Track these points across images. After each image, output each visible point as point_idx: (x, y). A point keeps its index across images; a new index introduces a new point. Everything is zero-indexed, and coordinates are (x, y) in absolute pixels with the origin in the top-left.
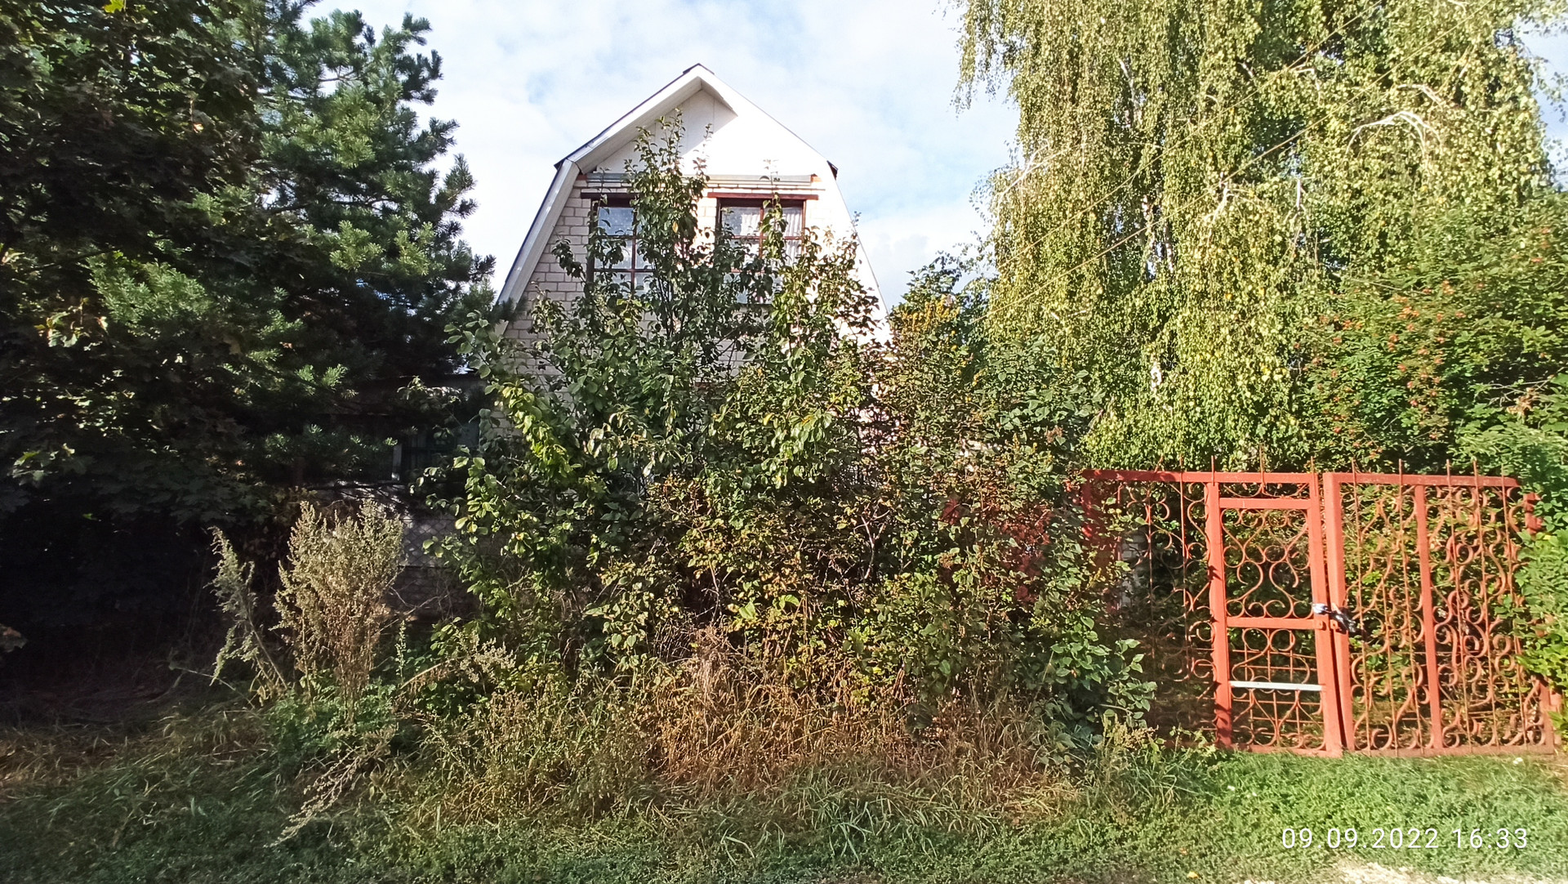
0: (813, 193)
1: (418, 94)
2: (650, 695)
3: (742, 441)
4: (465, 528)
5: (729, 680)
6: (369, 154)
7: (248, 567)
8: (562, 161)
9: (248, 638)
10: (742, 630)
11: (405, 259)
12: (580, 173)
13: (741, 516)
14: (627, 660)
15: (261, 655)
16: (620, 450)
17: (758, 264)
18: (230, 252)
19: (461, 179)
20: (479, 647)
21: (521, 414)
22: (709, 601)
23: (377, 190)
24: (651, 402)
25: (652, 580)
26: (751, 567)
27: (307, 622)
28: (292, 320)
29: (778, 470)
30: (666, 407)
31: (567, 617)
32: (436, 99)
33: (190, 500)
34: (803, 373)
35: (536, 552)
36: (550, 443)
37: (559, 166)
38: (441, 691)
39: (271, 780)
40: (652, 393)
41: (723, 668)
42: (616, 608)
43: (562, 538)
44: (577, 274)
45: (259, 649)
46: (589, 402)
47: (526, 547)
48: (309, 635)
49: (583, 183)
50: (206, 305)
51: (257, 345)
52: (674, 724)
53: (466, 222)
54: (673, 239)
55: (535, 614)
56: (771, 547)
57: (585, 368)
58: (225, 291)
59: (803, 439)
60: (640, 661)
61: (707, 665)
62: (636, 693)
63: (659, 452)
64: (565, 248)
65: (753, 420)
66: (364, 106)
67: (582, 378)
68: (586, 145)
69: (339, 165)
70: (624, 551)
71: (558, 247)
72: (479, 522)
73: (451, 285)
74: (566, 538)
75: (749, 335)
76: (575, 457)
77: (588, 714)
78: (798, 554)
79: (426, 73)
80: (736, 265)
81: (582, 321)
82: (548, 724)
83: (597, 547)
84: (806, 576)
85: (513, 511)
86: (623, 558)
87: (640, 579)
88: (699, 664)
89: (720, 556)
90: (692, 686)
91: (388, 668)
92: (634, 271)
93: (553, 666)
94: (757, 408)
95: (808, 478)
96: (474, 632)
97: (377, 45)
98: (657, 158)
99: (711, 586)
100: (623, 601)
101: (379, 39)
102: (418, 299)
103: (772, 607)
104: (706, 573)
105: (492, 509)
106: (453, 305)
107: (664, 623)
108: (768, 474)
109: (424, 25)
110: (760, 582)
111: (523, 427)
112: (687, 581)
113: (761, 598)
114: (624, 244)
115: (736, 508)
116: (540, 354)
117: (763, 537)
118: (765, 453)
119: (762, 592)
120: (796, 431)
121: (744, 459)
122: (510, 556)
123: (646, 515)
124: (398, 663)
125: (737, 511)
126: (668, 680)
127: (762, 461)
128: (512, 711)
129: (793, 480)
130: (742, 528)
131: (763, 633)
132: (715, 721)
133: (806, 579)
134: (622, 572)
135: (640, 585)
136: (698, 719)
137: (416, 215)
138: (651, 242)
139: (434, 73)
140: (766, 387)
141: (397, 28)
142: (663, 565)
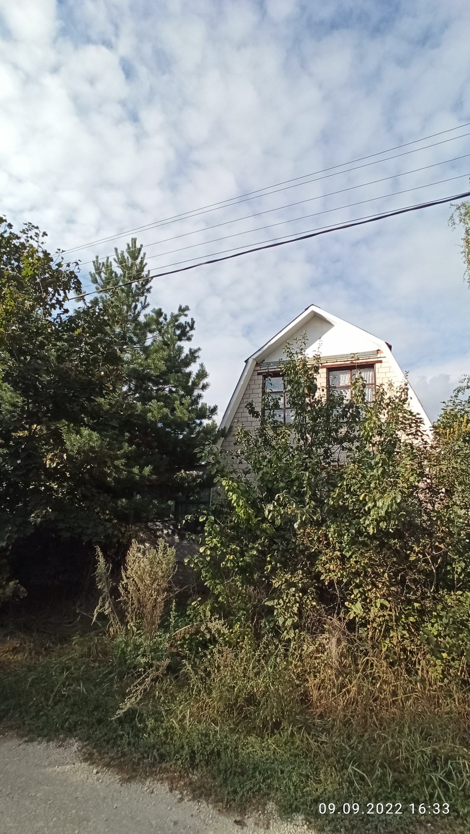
0: (379, 359)
1: (185, 338)
2: (301, 655)
3: (348, 506)
4: (204, 552)
5: (348, 651)
6: (164, 368)
7: (109, 566)
8: (248, 359)
9: (108, 602)
10: (354, 618)
11: (178, 413)
12: (257, 363)
13: (350, 550)
14: (287, 633)
15: (112, 612)
16: (281, 515)
17: (351, 405)
18: (109, 421)
19: (202, 374)
20: (210, 619)
21: (231, 494)
22: (333, 598)
23: (166, 382)
24: (297, 483)
25: (300, 585)
26: (358, 581)
27: (132, 597)
28: (131, 446)
29: (370, 524)
30: (305, 489)
31: (255, 601)
32: (193, 339)
33: (89, 532)
34: (381, 469)
35: (238, 566)
36: (245, 507)
37: (246, 361)
38: (191, 640)
39: (113, 678)
40: (297, 478)
41: (344, 643)
42: (281, 601)
43: (252, 559)
44: (257, 417)
45: (112, 609)
46: (265, 483)
47: (234, 564)
48: (132, 604)
49: (258, 368)
50: (99, 442)
51: (118, 458)
52: (315, 676)
53: (204, 394)
54: (304, 396)
55: (238, 599)
56: (369, 570)
57: (262, 466)
58: (106, 436)
59: (385, 509)
60: (295, 634)
61: (334, 640)
62: (293, 654)
63: (303, 515)
64: (251, 404)
65: (354, 494)
66: (162, 348)
67: (261, 472)
68: (259, 350)
69: (152, 375)
70: (285, 567)
71: (248, 405)
72: (211, 549)
73: (198, 421)
74: (254, 559)
75: (349, 442)
76: (258, 513)
77: (266, 663)
78: (386, 575)
79: (188, 329)
80: (339, 405)
81: (260, 439)
82: (245, 669)
83: (270, 563)
84: (392, 588)
85: (227, 544)
86: (284, 571)
87: (294, 585)
88: (329, 638)
89: (339, 574)
90: (326, 654)
91: (166, 623)
92: (285, 409)
93: (247, 631)
94: (356, 487)
95: (389, 529)
96: (208, 608)
97: (168, 321)
98: (295, 355)
99: (334, 589)
100: (285, 598)
101: (169, 318)
102: (184, 430)
103: (372, 606)
104: (331, 583)
105: (217, 543)
106: (199, 432)
107: (307, 611)
108: (365, 525)
109: (187, 308)
110: (363, 590)
111: (232, 499)
112: (320, 585)
113: (365, 600)
114: (280, 399)
115: (346, 545)
116: (239, 456)
117: (364, 563)
118: (362, 513)
119: (365, 596)
120: (379, 504)
121: (350, 516)
122: (226, 567)
123: (296, 546)
124: (171, 622)
125: (347, 547)
126: (312, 648)
127: (361, 518)
128: (226, 658)
129: (380, 530)
130: (351, 557)
131: (368, 622)
132: (340, 678)
133: (392, 590)
134: (284, 580)
135: (294, 589)
136: (330, 676)
137: (183, 393)
138: (294, 398)
139: (192, 328)
140: (360, 475)
141: (176, 312)
142: (306, 576)
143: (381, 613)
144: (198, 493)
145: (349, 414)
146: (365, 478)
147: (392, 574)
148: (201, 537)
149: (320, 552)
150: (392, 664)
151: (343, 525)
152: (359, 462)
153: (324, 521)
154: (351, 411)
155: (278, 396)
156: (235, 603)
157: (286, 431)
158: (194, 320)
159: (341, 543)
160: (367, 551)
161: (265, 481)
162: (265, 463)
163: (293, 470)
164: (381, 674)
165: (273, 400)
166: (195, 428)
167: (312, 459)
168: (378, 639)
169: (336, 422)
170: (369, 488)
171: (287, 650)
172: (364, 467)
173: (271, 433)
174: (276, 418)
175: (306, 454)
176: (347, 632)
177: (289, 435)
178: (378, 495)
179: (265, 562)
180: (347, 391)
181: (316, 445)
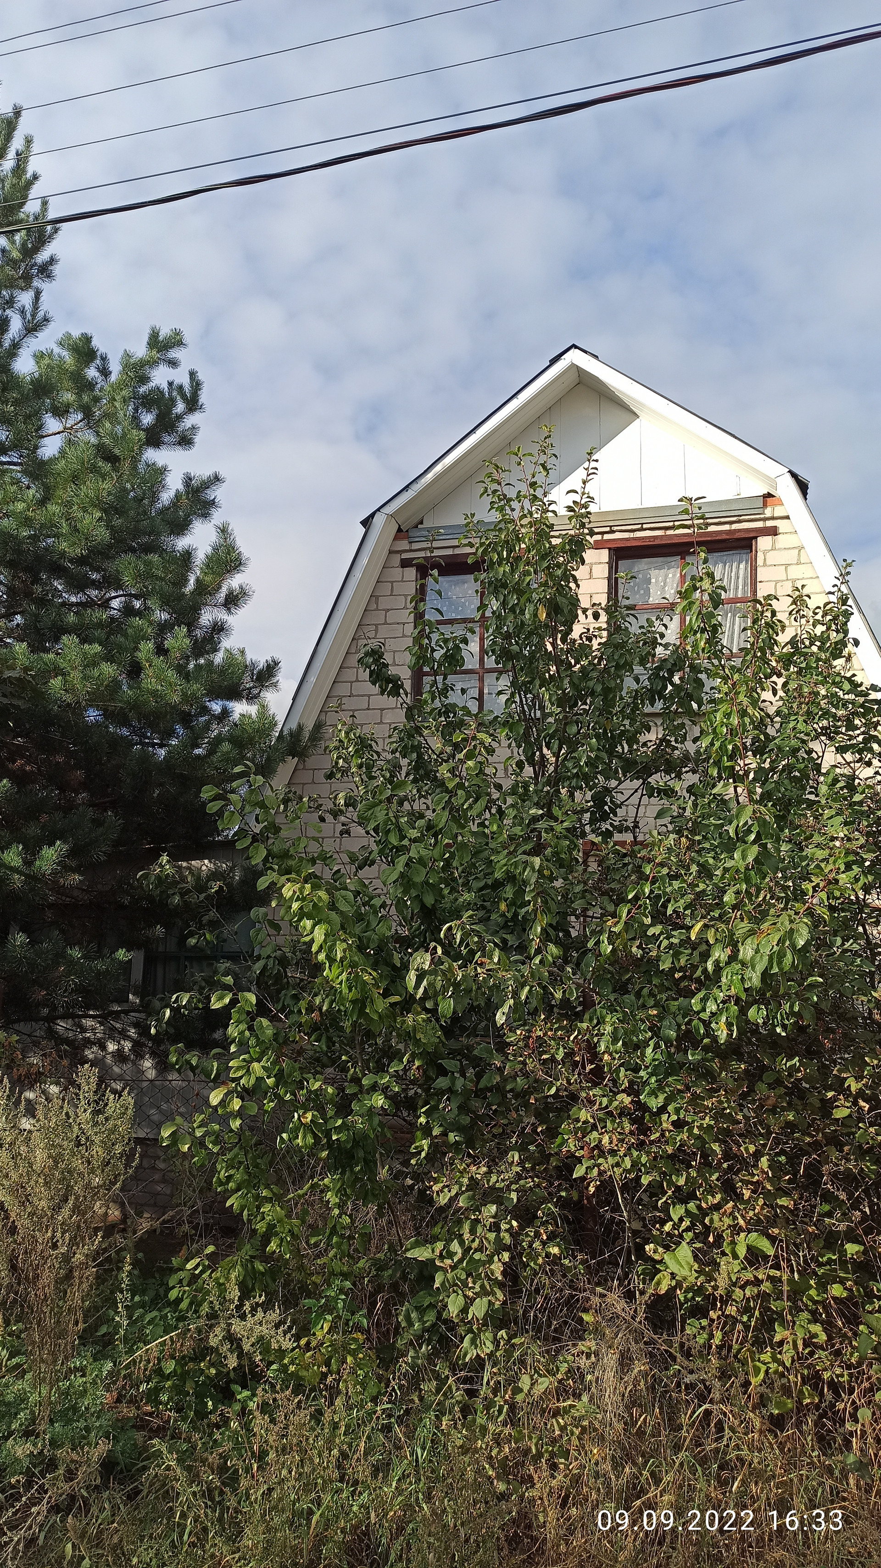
0: (769, 524)
2: (513, 1407)
3: (659, 958)
4: (223, 1103)
5: (652, 1389)
6: (102, 534)
8: (372, 515)
10: (672, 1290)
11: (149, 681)
12: (400, 530)
13: (661, 1088)
14: (473, 1342)
16: (456, 985)
17: (678, 661)
19: (227, 560)
20: (239, 1307)
21: (308, 923)
22: (613, 1230)
23: (112, 582)
24: (509, 892)
25: (514, 1196)
26: (681, 1182)
29: (720, 1011)
30: (530, 908)
31: (379, 1249)
32: (197, 439)
34: (755, 849)
35: (330, 1145)
36: (353, 965)
37: (366, 523)
38: (182, 1376)
40: (511, 878)
41: (639, 1367)
42: (455, 1246)
43: (370, 1119)
44: (395, 693)
46: (414, 893)
47: (315, 1136)
49: (404, 545)
52: (554, 1467)
53: (235, 620)
54: (538, 630)
56: (716, 1147)
57: (406, 842)
59: (760, 967)
60: (496, 1342)
61: (611, 1360)
62: (491, 1404)
63: (521, 984)
64: (376, 654)
65: (676, 923)
66: (94, 469)
67: (402, 860)
68: (406, 488)
69: (64, 554)
70: (470, 1143)
71: (367, 654)
72: (246, 1094)
73: (216, 707)
74: (376, 1120)
75: (668, 772)
76: (393, 981)
77: (410, 1435)
78: (764, 1162)
79: (180, 407)
80: (643, 662)
81: (404, 762)
82: (344, 1455)
83: (427, 1130)
84: (783, 1201)
85: (297, 1075)
86: (469, 1155)
87: (495, 1195)
88: (597, 1354)
89: (627, 1159)
90: (585, 1398)
91: (104, 1330)
92: (482, 673)
93: (355, 1340)
94: (681, 903)
95: (774, 1026)
96: (233, 1276)
97: (113, 378)
98: (515, 504)
99: (616, 1209)
100: (467, 1236)
101: (115, 368)
102: (171, 733)
103: (724, 1254)
104: (606, 1186)
105: (265, 1075)
106: (218, 741)
107: (536, 1274)
108: (705, 1016)
109: (176, 340)
110: (699, 1207)
111: (312, 941)
112: (575, 1195)
113: (701, 1237)
114: (465, 641)
115: (651, 1075)
116: (341, 811)
117: (700, 1127)
118: (698, 980)
119: (704, 1225)
120: (746, 951)
121: (663, 988)
122: (291, 1150)
123: (505, 1080)
124: (119, 1325)
125: (653, 1079)
126: (544, 1383)
127: (693, 994)
128: (286, 1427)
129: (747, 1029)
130: (663, 1109)
131: (711, 1301)
132: (627, 1470)
133: (782, 1207)
134: (465, 1181)
135: (493, 1208)
136: (597, 1464)
137: (165, 616)
138: (508, 636)
139: (193, 405)
140: (694, 868)
141: (140, 351)
142: (533, 1169)
143: (748, 1275)
144: (214, 925)
145: (670, 688)
146: (710, 876)
147: (783, 1159)
148: (217, 1057)
149: (574, 1098)
150: (777, 1423)
151: (640, 1015)
152: (693, 832)
153: (587, 1004)
154: (676, 679)
155: (459, 631)
156: (318, 1256)
157: (481, 736)
158: (201, 376)
159: (636, 1069)
160: (712, 1092)
161: (414, 885)
162: (414, 834)
163: (496, 852)
164: (745, 1453)
165: (446, 641)
166: (207, 727)
167: (556, 819)
168: (739, 1351)
169: (633, 711)
170: (720, 905)
171: (472, 1393)
172: (707, 845)
173: (436, 743)
174: (454, 698)
175: (537, 805)
176: (649, 1334)
177: (490, 751)
178: (743, 927)
179: (410, 1130)
180: (666, 620)
181: (569, 778)
